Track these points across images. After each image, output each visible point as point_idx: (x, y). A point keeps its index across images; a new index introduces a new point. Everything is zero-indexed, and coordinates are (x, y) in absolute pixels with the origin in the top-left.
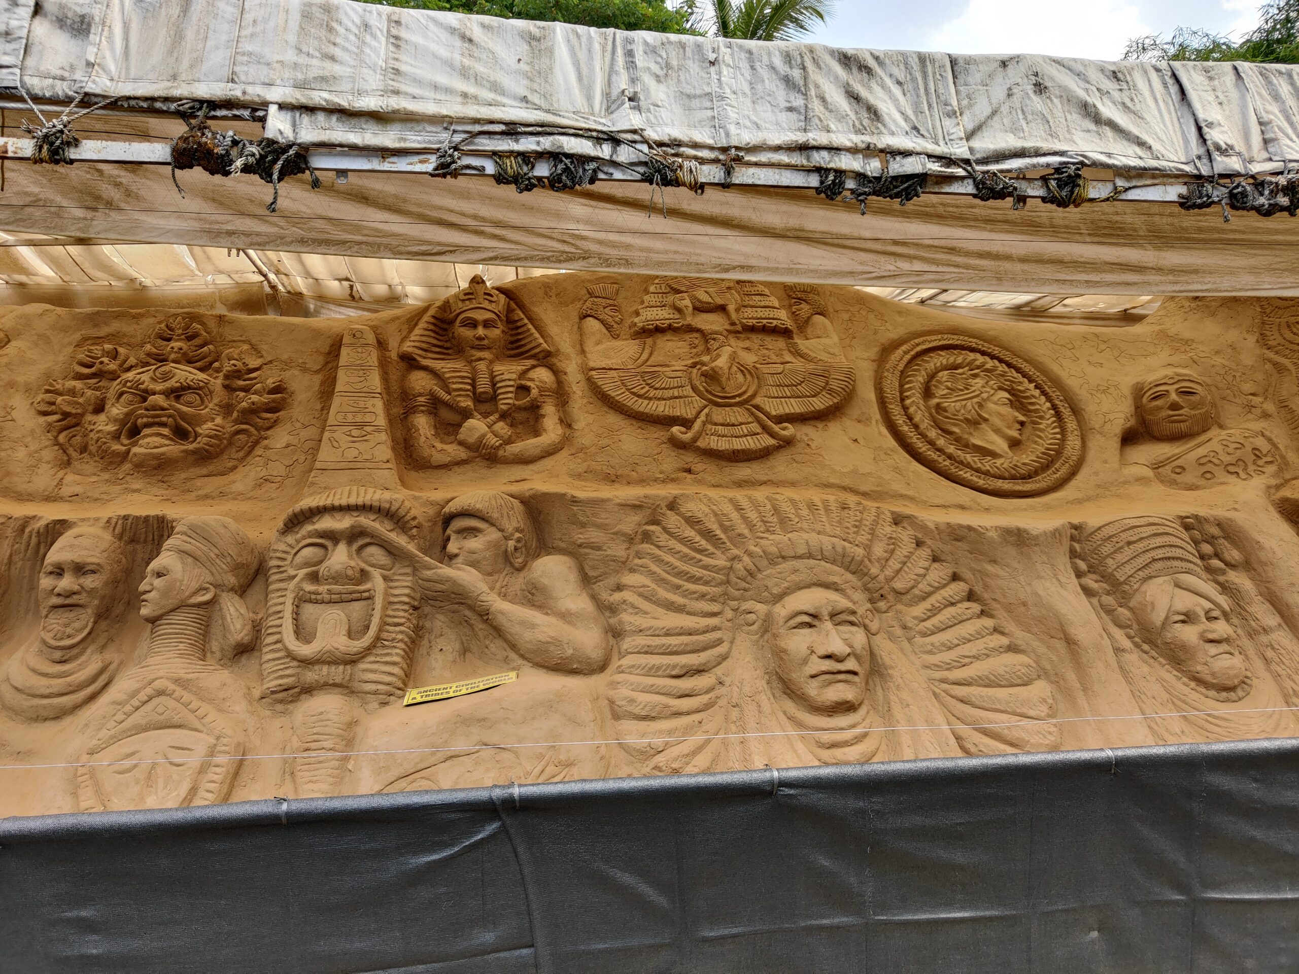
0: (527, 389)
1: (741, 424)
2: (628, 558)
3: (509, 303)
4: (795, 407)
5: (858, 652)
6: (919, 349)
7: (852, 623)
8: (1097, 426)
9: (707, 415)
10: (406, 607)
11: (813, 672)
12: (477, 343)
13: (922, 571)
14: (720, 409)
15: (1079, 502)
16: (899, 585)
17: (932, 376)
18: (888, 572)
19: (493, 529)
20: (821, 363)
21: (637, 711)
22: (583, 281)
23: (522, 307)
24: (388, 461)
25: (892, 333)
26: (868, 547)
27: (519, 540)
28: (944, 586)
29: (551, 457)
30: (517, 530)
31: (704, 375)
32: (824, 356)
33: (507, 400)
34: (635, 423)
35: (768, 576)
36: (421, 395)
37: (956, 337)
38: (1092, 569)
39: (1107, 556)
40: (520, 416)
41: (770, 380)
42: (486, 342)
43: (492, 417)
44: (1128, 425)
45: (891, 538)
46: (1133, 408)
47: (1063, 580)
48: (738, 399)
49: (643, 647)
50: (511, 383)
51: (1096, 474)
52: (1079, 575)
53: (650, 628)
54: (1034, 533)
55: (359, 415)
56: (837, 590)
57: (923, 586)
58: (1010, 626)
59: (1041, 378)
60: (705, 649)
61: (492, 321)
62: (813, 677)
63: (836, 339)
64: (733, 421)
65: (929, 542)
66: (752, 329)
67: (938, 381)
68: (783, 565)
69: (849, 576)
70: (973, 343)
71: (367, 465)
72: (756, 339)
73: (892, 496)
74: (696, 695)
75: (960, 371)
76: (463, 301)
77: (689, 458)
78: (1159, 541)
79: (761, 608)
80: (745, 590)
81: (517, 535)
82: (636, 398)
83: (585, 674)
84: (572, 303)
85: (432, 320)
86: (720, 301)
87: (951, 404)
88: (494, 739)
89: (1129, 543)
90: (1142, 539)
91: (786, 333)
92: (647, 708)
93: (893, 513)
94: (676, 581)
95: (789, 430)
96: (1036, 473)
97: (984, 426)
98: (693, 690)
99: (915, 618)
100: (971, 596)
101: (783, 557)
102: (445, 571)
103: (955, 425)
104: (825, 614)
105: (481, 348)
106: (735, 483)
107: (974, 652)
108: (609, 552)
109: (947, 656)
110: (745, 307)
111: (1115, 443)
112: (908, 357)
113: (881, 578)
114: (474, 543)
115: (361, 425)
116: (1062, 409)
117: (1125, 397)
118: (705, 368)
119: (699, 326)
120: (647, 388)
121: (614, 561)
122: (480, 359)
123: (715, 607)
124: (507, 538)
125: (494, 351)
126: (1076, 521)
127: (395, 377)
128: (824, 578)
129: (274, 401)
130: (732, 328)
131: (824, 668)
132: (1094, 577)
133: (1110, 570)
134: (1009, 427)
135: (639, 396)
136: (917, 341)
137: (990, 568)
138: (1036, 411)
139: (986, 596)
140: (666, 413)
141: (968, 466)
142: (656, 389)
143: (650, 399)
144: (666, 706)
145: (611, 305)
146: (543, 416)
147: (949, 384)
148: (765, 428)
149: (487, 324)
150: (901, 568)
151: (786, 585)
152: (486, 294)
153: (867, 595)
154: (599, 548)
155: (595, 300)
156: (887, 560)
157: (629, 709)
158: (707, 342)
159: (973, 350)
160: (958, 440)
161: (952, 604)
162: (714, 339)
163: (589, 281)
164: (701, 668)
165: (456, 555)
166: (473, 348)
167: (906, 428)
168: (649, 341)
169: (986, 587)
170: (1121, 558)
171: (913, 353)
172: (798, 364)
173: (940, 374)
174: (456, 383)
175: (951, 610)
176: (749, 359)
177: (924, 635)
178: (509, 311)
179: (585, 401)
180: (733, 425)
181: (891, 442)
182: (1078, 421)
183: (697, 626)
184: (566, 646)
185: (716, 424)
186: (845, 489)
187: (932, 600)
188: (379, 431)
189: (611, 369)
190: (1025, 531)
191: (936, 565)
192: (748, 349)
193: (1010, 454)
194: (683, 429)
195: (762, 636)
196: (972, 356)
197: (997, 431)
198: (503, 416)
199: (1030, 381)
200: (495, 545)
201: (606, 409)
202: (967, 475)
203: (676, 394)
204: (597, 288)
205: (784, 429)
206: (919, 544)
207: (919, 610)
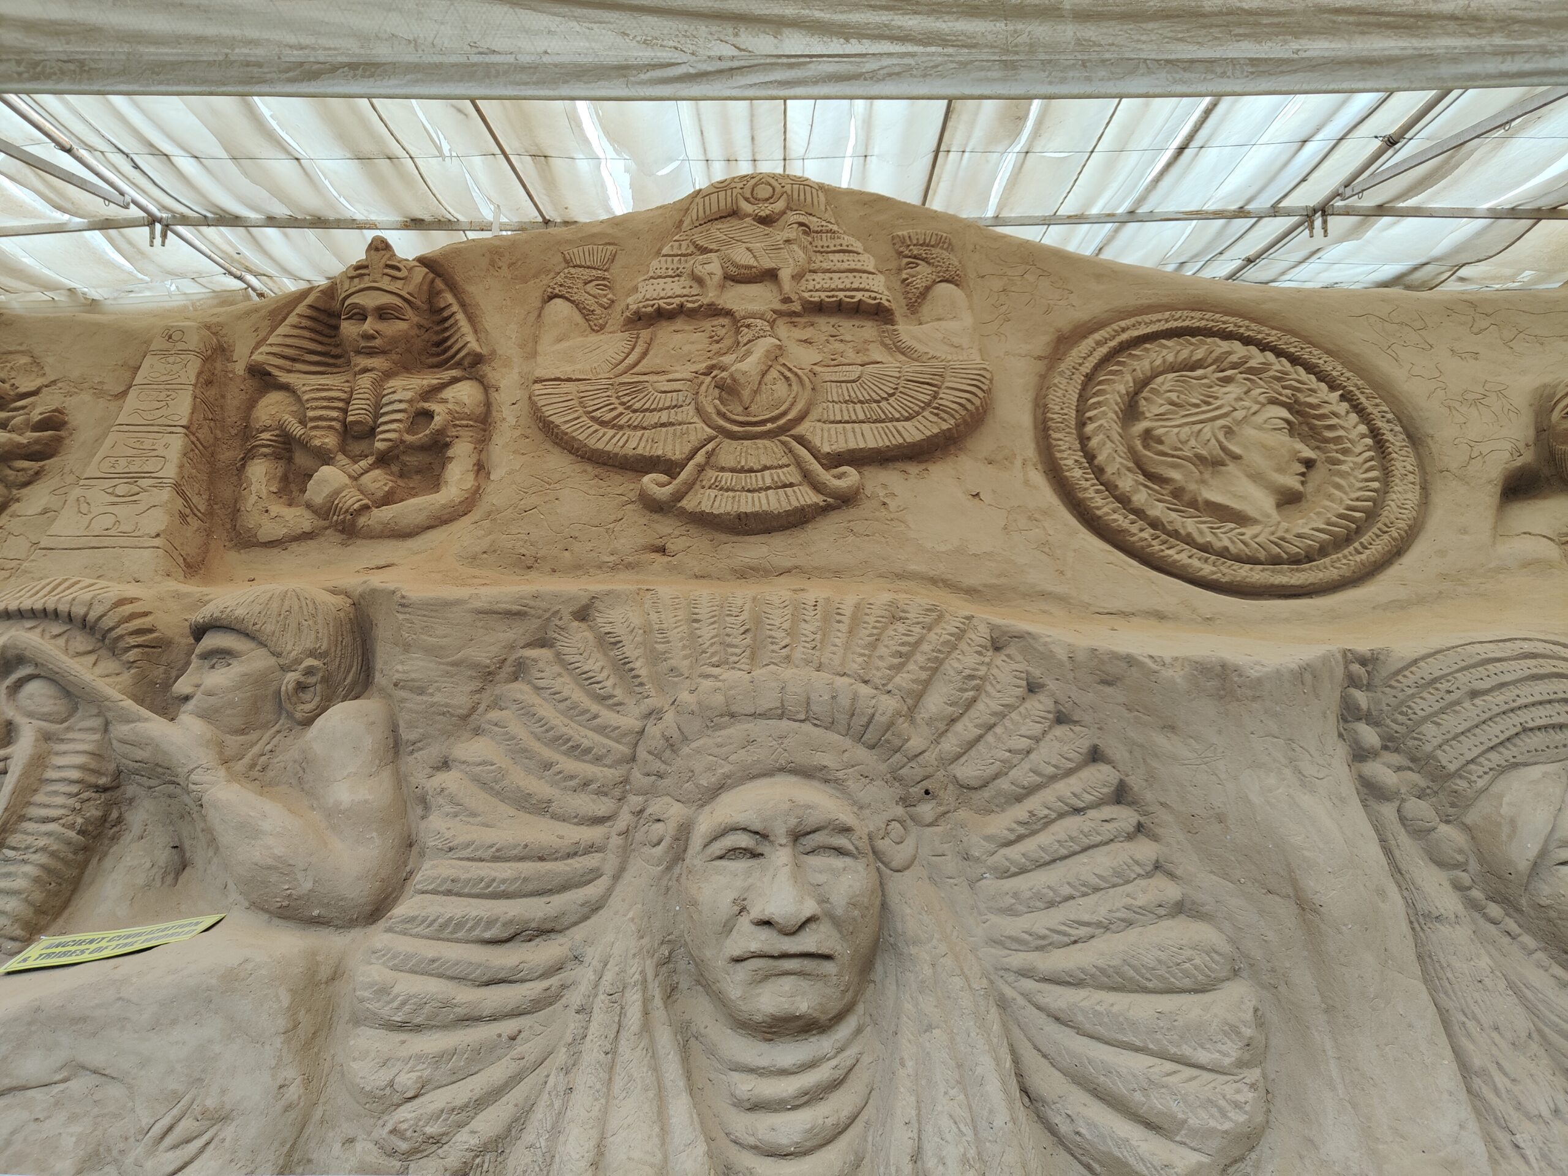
0: (429, 415)
1: (765, 468)
2: (474, 709)
3: (433, 281)
4: (870, 438)
5: (839, 912)
6: (1125, 336)
7: (840, 852)
8: (1454, 466)
9: (710, 455)
10: (74, 789)
11: (737, 953)
12: (363, 344)
13: (1024, 743)
14: (735, 443)
15: (1401, 606)
16: (968, 770)
17: (1143, 383)
18: (950, 744)
19: (262, 651)
20: (934, 362)
21: (385, 1012)
22: (559, 243)
23: (453, 287)
24: (158, 535)
25: (1080, 312)
26: (916, 697)
27: (309, 672)
28: (1069, 773)
29: (444, 527)
30: (312, 654)
31: (720, 386)
32: (942, 351)
33: (390, 433)
34: (589, 468)
35: (698, 751)
36: (266, 429)
37: (1198, 314)
38: (1390, 743)
39: (1425, 719)
40: (412, 460)
41: (834, 392)
42: (377, 342)
43: (362, 463)
44: (1519, 462)
45: (971, 677)
46: (1531, 433)
47: (1310, 770)
48: (769, 426)
49: (444, 881)
50: (402, 406)
51: (1442, 553)
52: (1360, 754)
53: (468, 845)
54: (1254, 674)
55: (137, 461)
56: (827, 781)
57: (1022, 774)
58: (1188, 863)
59: (1353, 382)
60: (564, 888)
61: (393, 309)
62: (738, 960)
63: (968, 320)
64: (752, 463)
65: (1052, 685)
66: (819, 309)
67: (1153, 391)
68: (731, 731)
69: (861, 753)
70: (1230, 323)
71: (122, 541)
72: (825, 324)
73: (1024, 596)
74: (523, 981)
75: (1199, 372)
76: (352, 278)
77: (666, 528)
78: (1540, 691)
79: (675, 812)
80: (660, 776)
81: (310, 662)
82: (597, 427)
83: (337, 927)
84: (535, 276)
85: (309, 312)
86: (767, 263)
87: (1171, 432)
88: (97, 1059)
89: (1474, 694)
90: (1503, 685)
91: (880, 314)
92: (407, 1008)
93: (993, 627)
94: (548, 753)
95: (849, 478)
96: (1323, 551)
97: (1232, 468)
98: (516, 969)
99: (988, 838)
100: (1121, 795)
101: (732, 715)
102: (154, 726)
103: (1174, 466)
104: (780, 831)
105: (371, 353)
106: (734, 571)
107: (1101, 914)
108: (438, 698)
109: (1043, 921)
110: (815, 272)
111: (1489, 496)
112: (1104, 350)
113: (931, 757)
114: (219, 678)
115: (133, 478)
116: (1389, 436)
117: (1518, 412)
118: (724, 374)
119: (728, 306)
120: (621, 409)
121: (444, 714)
122: (366, 370)
123: (603, 807)
124: (285, 669)
125: (395, 357)
126: (1363, 647)
127: (236, 403)
128: (802, 758)
129: (37, 441)
130: (784, 307)
131: (754, 947)
132: (1395, 759)
133: (1428, 748)
134: (1280, 470)
135: (603, 424)
136: (1123, 324)
137: (1162, 741)
138: (1338, 440)
139: (1149, 796)
140: (640, 451)
141: (1189, 540)
142: (635, 411)
143: (621, 428)
144: (447, 1004)
145: (597, 279)
146: (451, 459)
147: (1173, 396)
148: (807, 476)
149: (383, 313)
150: (981, 737)
151: (727, 769)
152: (388, 266)
153: (898, 790)
154: (421, 691)
155: (573, 271)
156: (953, 721)
157: (373, 1006)
158: (738, 332)
159: (1227, 336)
160: (1178, 493)
161: (1077, 811)
162: (748, 326)
163: (567, 242)
164: (549, 926)
165: (187, 698)
166: (358, 352)
167: (1077, 473)
168: (645, 334)
169: (1151, 778)
170: (1452, 723)
171: (1112, 344)
172: (891, 364)
173: (1160, 379)
174: (317, 408)
175: (1072, 824)
176: (803, 357)
177: (1005, 874)
178: (433, 294)
179: (517, 433)
180: (751, 471)
181: (1048, 496)
182: (1419, 457)
183: (556, 843)
184: (300, 876)
185: (722, 469)
186: (934, 581)
187: (1033, 803)
188: (159, 486)
189: (569, 380)
190: (1236, 670)
191: (1060, 731)
192: (807, 342)
193: (1275, 516)
194: (663, 478)
195: (669, 869)
196: (1225, 346)
197: (1256, 477)
198: (383, 460)
199: (1332, 387)
200: (260, 680)
201: (548, 445)
202: (1181, 555)
203: (664, 419)
204: (578, 254)
205: (839, 477)
206: (1033, 688)
207: (1002, 823)
